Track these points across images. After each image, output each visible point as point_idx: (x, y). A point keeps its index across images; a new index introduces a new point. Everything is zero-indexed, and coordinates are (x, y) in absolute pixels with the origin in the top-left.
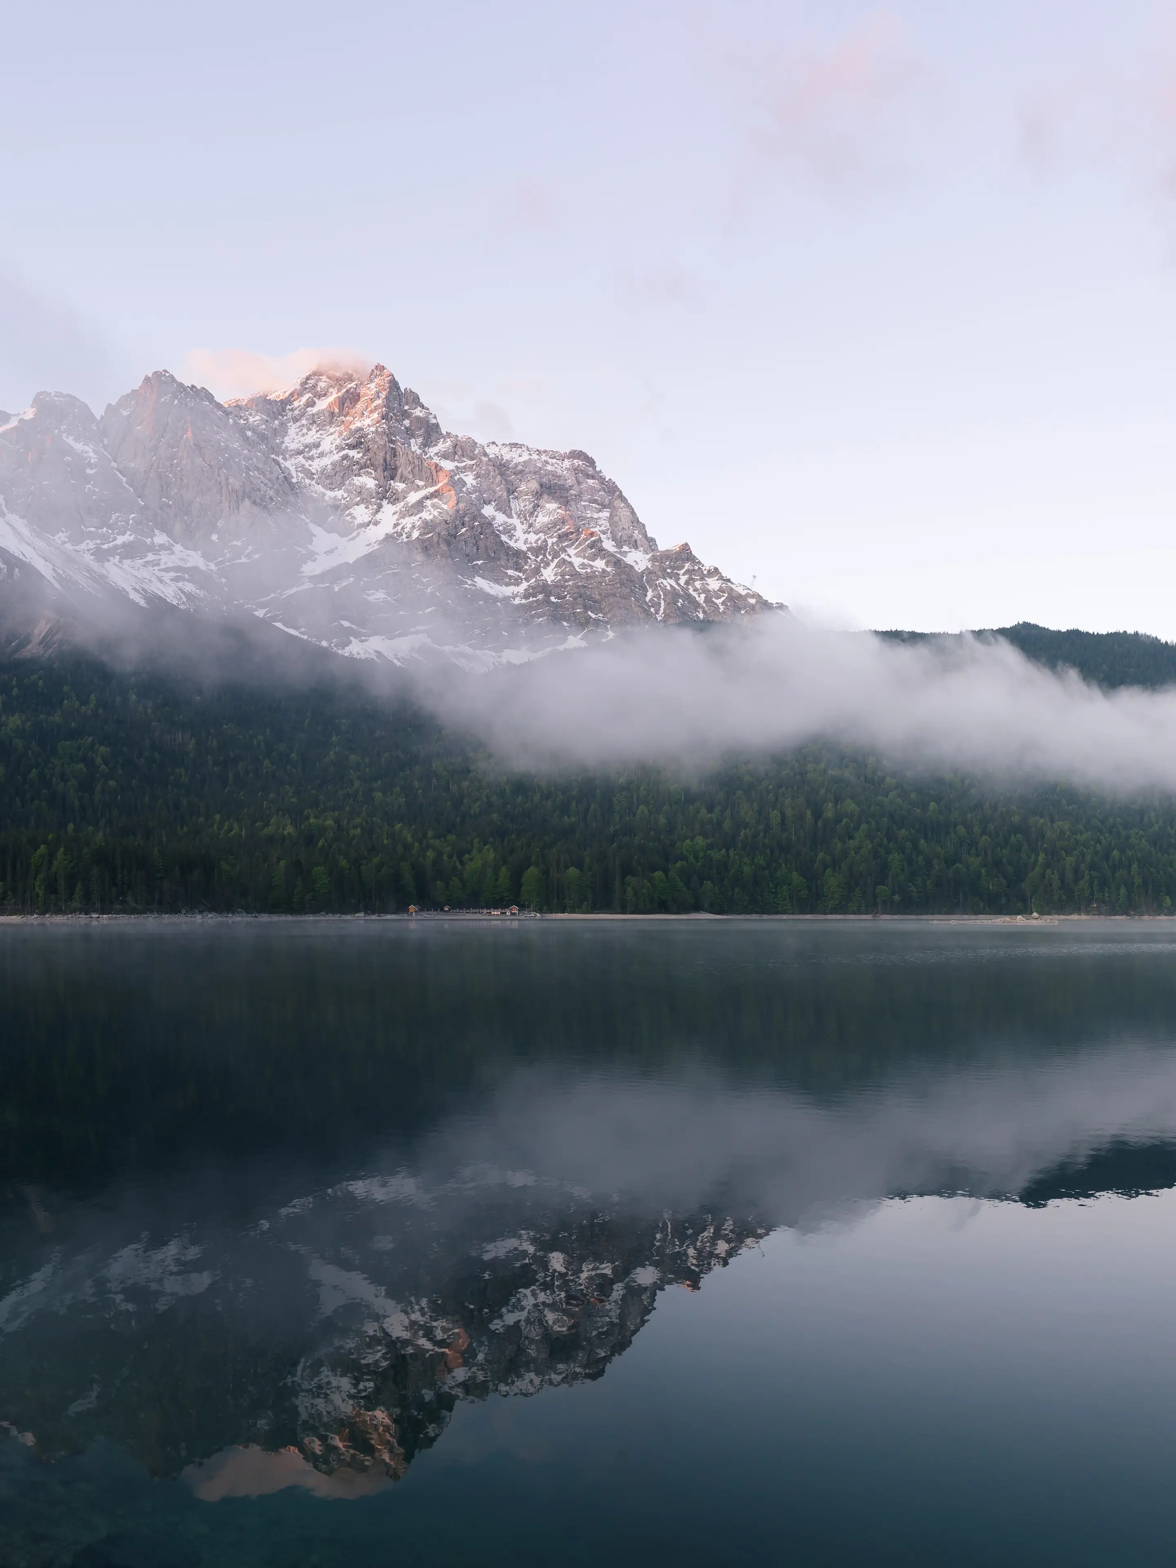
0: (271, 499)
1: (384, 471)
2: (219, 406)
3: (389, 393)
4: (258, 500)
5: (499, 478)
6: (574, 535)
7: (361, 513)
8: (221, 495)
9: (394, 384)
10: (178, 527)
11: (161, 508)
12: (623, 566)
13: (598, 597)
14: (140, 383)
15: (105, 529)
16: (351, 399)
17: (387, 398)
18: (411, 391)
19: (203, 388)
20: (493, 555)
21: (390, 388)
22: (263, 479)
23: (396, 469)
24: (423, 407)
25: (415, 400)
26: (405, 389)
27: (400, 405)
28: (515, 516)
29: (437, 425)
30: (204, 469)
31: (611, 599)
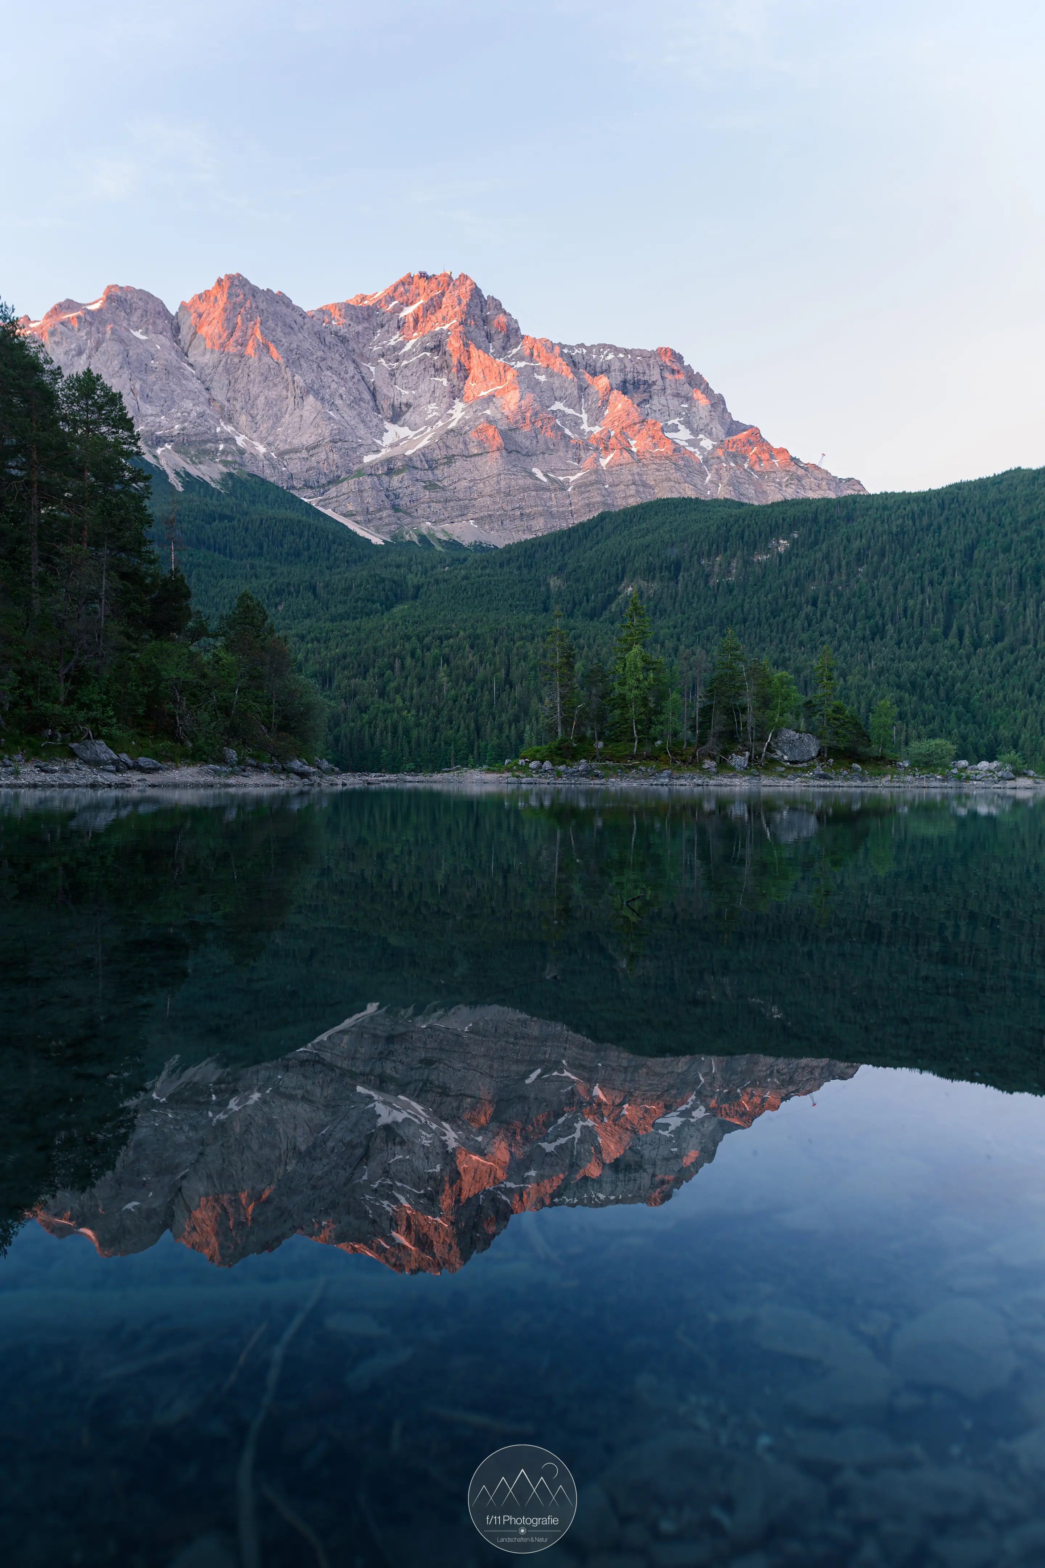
0: (341, 396)
1: (458, 371)
2: (295, 309)
3: (471, 300)
4: (327, 397)
5: (571, 376)
6: (638, 425)
7: (432, 410)
8: (287, 391)
9: (476, 292)
10: (243, 419)
11: (229, 401)
12: (682, 452)
13: (652, 483)
14: (214, 284)
15: (163, 417)
16: (434, 305)
17: (468, 305)
18: (493, 298)
19: (280, 292)
20: (552, 447)
21: (472, 295)
22: (335, 378)
23: (470, 369)
24: (505, 312)
25: (498, 305)
26: (489, 296)
27: (482, 311)
28: (583, 411)
29: (518, 330)
30: (272, 366)
31: (665, 484)
